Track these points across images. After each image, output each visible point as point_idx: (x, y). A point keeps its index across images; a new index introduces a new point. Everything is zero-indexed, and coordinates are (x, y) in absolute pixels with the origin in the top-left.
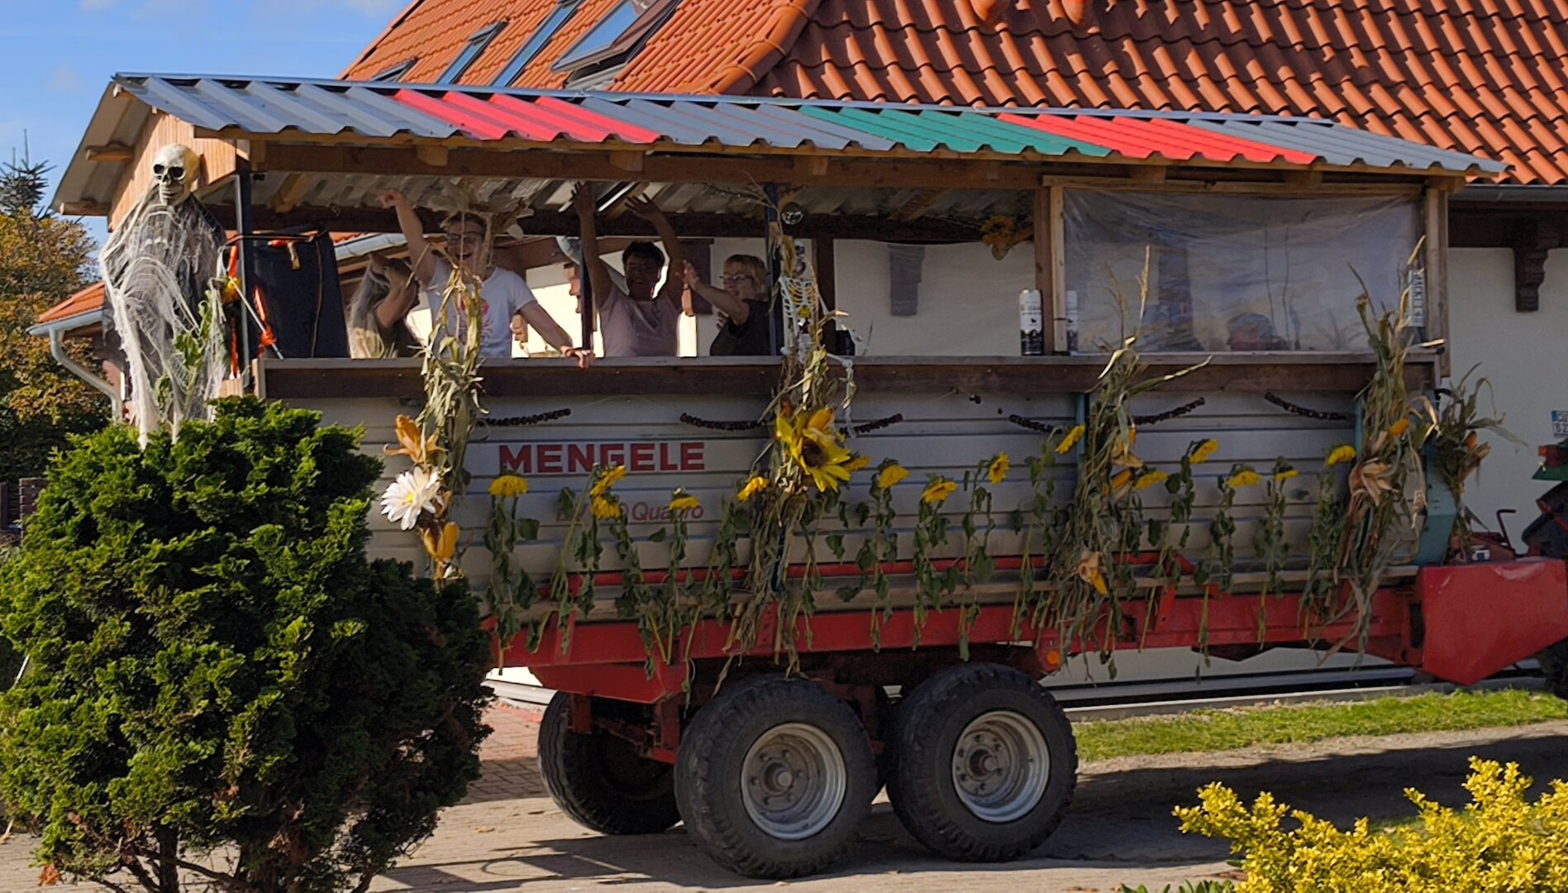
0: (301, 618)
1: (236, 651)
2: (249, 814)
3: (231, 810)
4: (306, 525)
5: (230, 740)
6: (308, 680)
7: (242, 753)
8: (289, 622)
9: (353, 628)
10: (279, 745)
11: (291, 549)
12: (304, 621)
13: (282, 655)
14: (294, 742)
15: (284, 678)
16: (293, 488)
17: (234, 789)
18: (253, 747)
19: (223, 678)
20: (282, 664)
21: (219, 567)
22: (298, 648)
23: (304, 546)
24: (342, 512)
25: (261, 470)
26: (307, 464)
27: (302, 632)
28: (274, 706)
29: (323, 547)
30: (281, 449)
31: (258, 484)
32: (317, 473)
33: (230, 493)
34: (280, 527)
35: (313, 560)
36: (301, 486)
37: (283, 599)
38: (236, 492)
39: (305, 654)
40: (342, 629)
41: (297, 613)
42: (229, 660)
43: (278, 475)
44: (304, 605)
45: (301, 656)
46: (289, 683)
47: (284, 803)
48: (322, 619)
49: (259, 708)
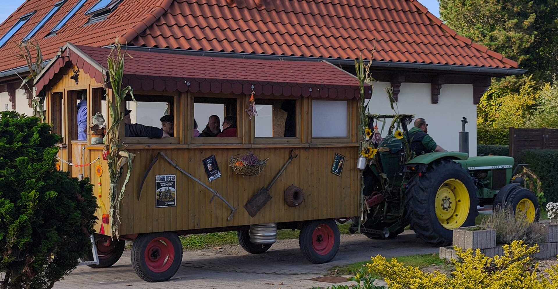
1: (11, 202)
2: (15, 260)
3: (9, 259)
4: (36, 158)
5: (8, 234)
6: (37, 213)
7: (13, 239)
8: (30, 192)
9: (53, 194)
10: (27, 236)
11: (31, 166)
12: (36, 192)
13: (28, 204)
14: (31, 235)
15: (29, 212)
16: (31, 144)
17: (9, 252)
18: (18, 237)
19: (7, 212)
20: (27, 207)
22: (33, 201)
23: (35, 165)
24: (49, 153)
25: (19, 138)
26: (36, 135)
27: (35, 196)
28: (25, 221)
29: (42, 166)
30: (26, 130)
31: (18, 142)
32: (40, 139)
34: (27, 158)
35: (38, 170)
36: (34, 143)
37: (28, 184)
38: (10, 145)
40: (49, 195)
41: (33, 189)
42: (9, 205)
43: (25, 139)
44: (36, 186)
45: (34, 204)
47: (27, 256)
48: (42, 190)
49: (20, 222)
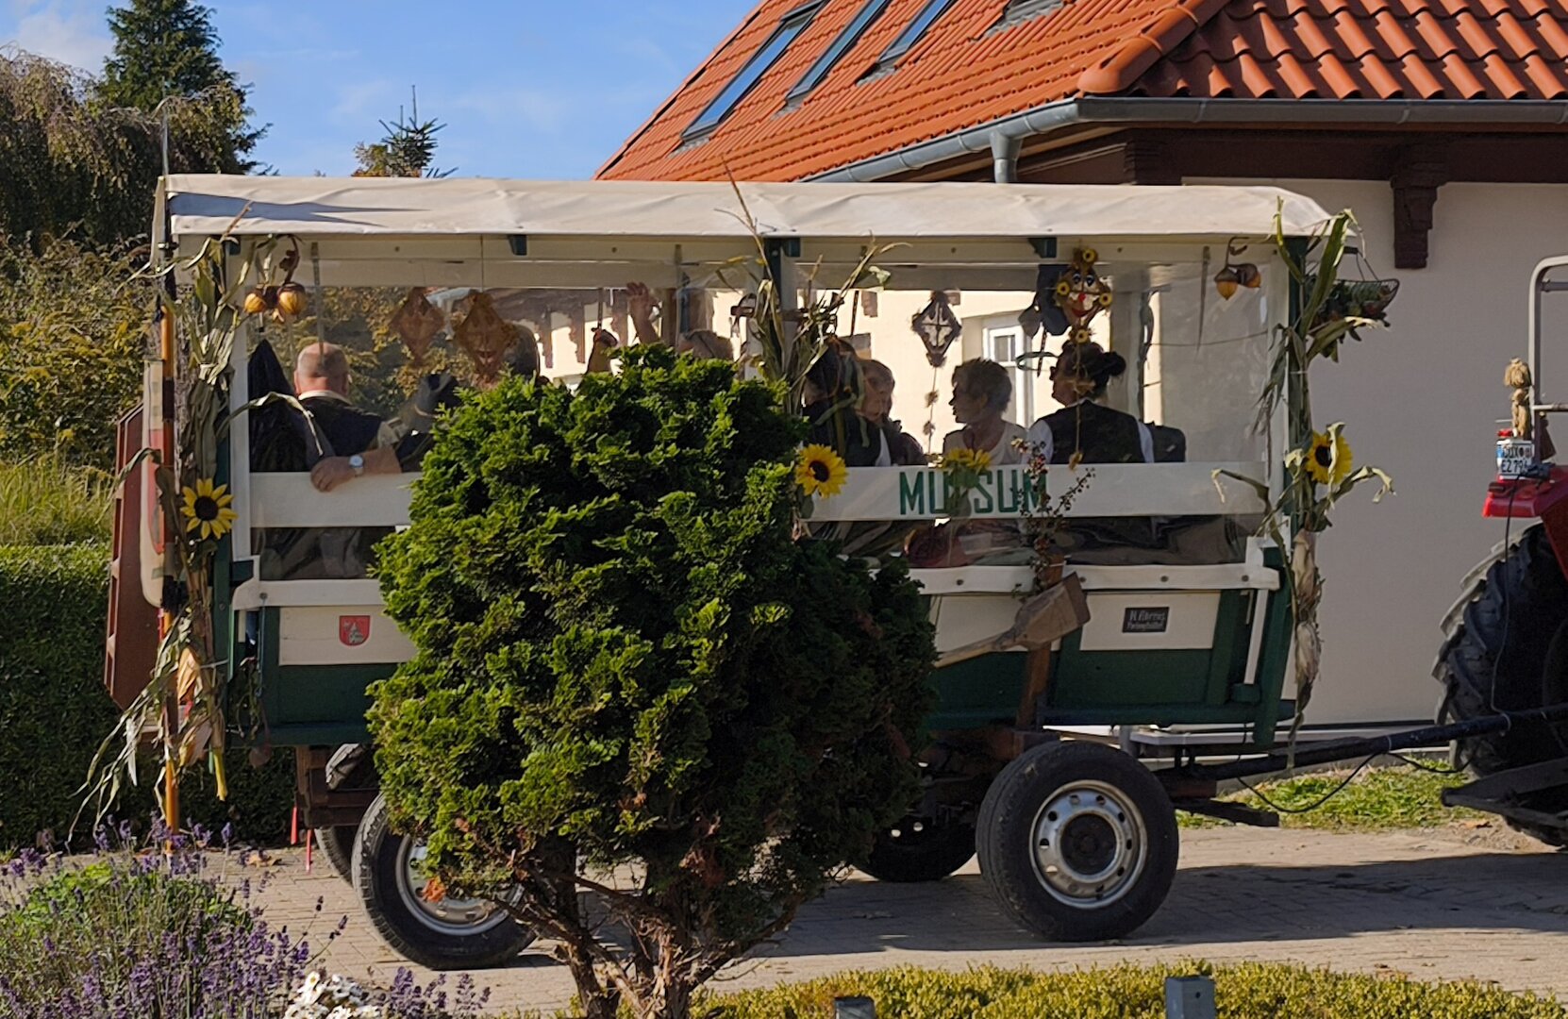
0: (716, 600)
1: (643, 636)
2: (658, 826)
3: (637, 821)
4: (722, 493)
5: (636, 740)
6: (725, 672)
7: (650, 755)
8: (703, 605)
9: (775, 613)
10: (692, 747)
11: (705, 520)
12: (720, 604)
13: (694, 642)
14: (707, 744)
15: (697, 669)
16: (707, 449)
17: (640, 797)
18: (664, 749)
19: (628, 668)
20: (694, 654)
21: (623, 539)
22: (713, 635)
23: (719, 516)
24: (763, 478)
25: (670, 429)
26: (723, 422)
27: (718, 616)
28: (685, 701)
29: (741, 518)
30: (694, 404)
31: (667, 445)
32: (734, 432)
33: (636, 454)
34: (693, 494)
35: (729, 533)
36: (716, 447)
37: (695, 577)
38: (642, 454)
39: (721, 642)
40: (763, 614)
41: (712, 595)
42: (634, 648)
43: (689, 435)
44: (719, 585)
45: (716, 644)
46: (703, 676)
47: (697, 815)
48: (740, 601)
49: (669, 703)
